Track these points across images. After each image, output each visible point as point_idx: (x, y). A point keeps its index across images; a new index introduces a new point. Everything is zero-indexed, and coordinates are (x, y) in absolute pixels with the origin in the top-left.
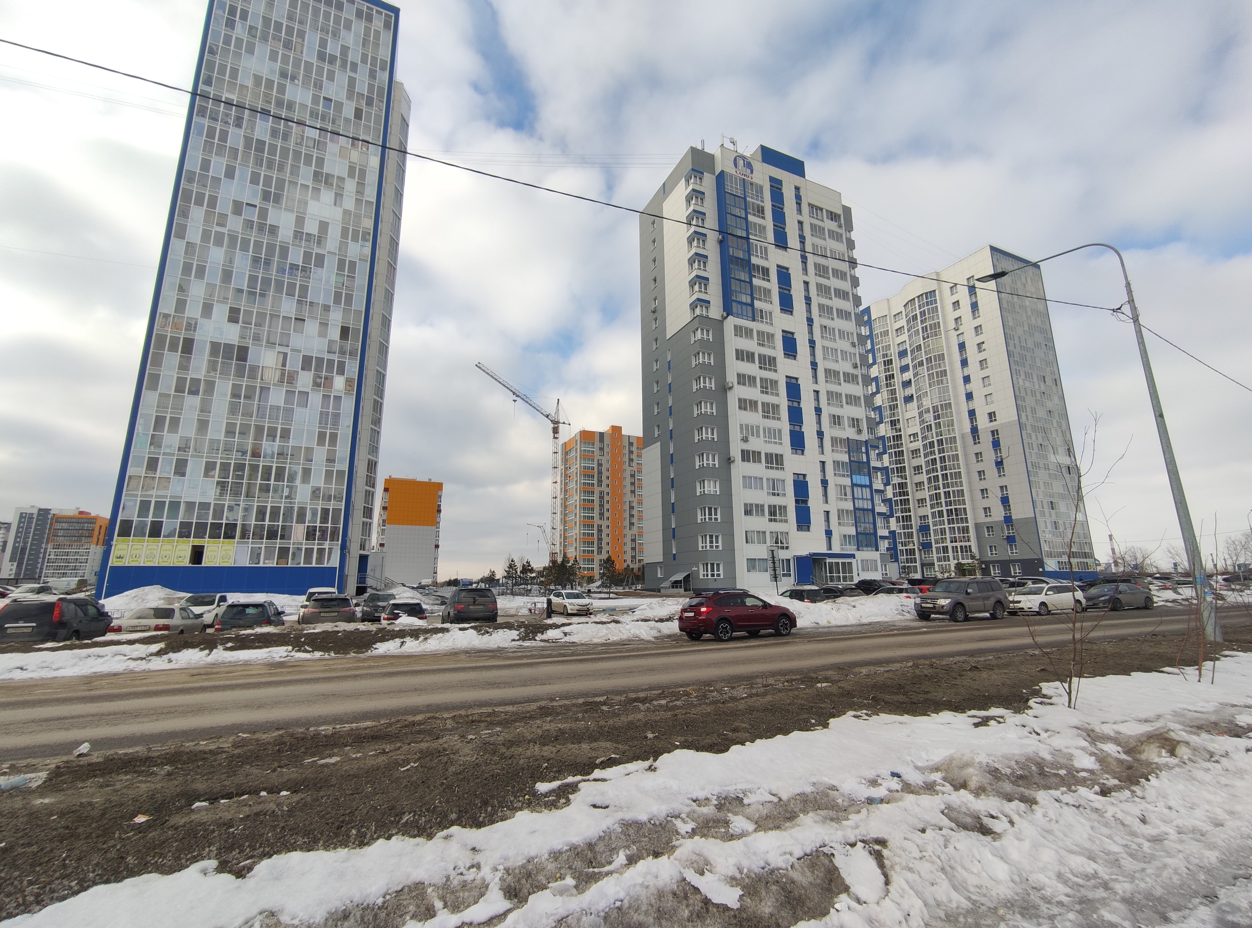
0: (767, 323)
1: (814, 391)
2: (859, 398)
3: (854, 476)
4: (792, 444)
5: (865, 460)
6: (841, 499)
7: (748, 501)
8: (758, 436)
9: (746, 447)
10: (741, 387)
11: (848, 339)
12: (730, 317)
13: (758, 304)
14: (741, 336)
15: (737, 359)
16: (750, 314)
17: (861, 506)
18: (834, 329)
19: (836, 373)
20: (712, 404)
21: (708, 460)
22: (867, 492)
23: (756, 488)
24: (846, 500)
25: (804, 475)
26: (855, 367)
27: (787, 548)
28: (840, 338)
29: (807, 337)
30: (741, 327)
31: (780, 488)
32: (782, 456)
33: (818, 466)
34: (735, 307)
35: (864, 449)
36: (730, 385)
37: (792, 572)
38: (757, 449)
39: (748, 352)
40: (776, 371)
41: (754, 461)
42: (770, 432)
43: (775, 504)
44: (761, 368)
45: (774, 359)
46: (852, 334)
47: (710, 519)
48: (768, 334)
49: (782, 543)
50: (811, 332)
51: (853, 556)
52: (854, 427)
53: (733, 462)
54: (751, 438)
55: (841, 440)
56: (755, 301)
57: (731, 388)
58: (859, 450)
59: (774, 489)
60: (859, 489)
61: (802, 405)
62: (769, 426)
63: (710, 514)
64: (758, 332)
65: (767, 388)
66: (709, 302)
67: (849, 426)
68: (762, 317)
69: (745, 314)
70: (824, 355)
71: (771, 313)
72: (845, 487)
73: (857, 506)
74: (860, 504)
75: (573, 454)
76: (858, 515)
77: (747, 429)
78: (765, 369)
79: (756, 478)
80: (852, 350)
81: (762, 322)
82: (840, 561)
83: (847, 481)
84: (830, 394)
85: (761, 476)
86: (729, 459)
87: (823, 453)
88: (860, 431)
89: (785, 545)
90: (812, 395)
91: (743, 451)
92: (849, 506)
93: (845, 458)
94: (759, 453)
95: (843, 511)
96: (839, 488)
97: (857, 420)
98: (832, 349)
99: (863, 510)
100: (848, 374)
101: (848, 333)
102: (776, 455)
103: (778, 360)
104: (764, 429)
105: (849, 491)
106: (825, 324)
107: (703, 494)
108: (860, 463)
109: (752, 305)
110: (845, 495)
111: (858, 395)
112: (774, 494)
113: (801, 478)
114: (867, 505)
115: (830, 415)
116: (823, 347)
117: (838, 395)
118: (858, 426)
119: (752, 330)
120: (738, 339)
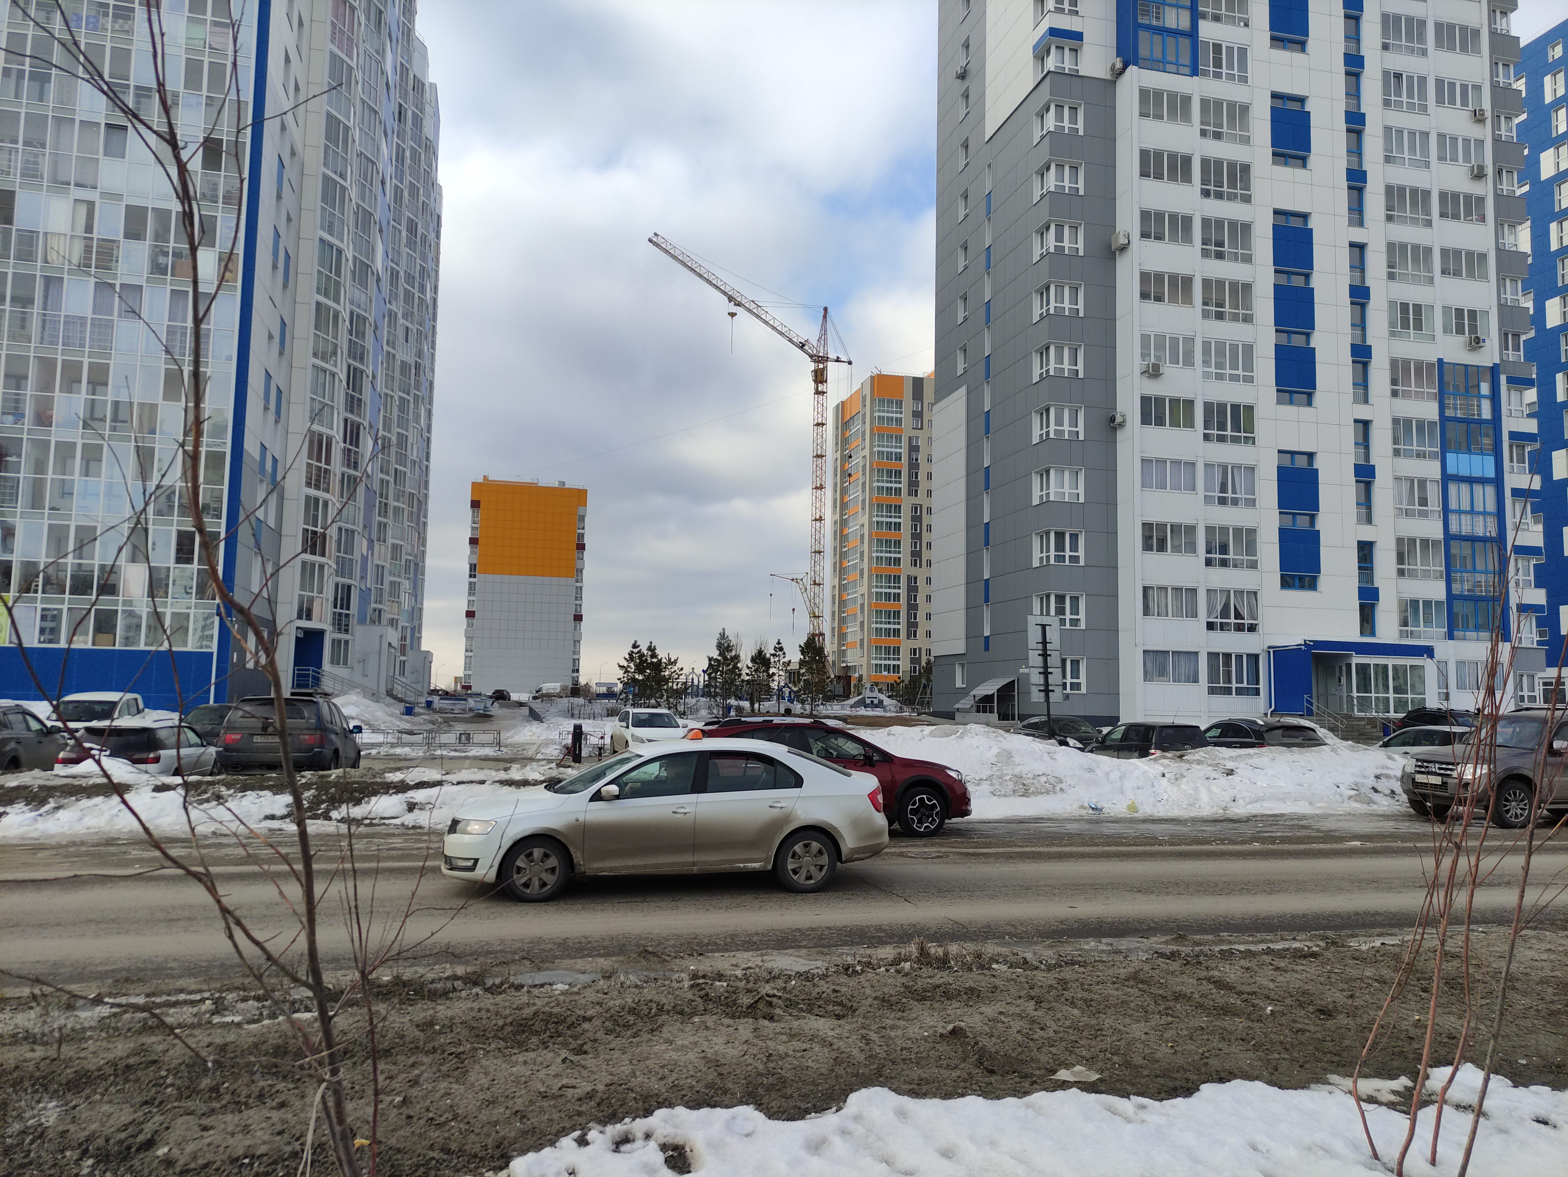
0: (1231, 77)
1: (1352, 245)
2: (1483, 257)
3: (1451, 457)
4: (1281, 380)
5: (1486, 414)
6: (1408, 513)
7: (1154, 517)
8: (1189, 362)
9: (1154, 389)
10: (1152, 245)
11: (1465, 103)
12: (1132, 70)
13: (1208, 30)
14: (1159, 117)
15: (1144, 174)
16: (1186, 59)
17: (1466, 530)
18: (1423, 80)
19: (1420, 197)
20: (1075, 290)
21: (1059, 422)
22: (1486, 497)
23: (1176, 487)
24: (1424, 515)
25: (1311, 456)
26: (1479, 175)
27: (1252, 628)
28: (1440, 101)
29: (1340, 107)
30: (1158, 94)
31: (1241, 485)
32: (1250, 409)
33: (1349, 434)
34: (1146, 44)
35: (1485, 388)
36: (1123, 241)
37: (1262, 686)
38: (1184, 394)
39: (1173, 156)
40: (1247, 199)
41: (1175, 423)
42: (1220, 352)
43: (1225, 523)
44: (1206, 194)
45: (1246, 168)
46: (1477, 88)
47: (1060, 559)
48: (1232, 105)
49: (1238, 616)
50: (1354, 92)
51: (1429, 652)
52: (1460, 331)
53: (1122, 425)
54: (1168, 369)
55: (1419, 365)
56: (1202, 24)
57: (1123, 248)
58: (1470, 390)
59: (1223, 489)
60: (1465, 488)
61: (1316, 282)
62: (1221, 336)
63: (1060, 547)
64: (1204, 102)
65: (1220, 244)
66: (1078, 36)
67: (1446, 330)
68: (1218, 64)
69: (1171, 58)
70: (1388, 149)
71: (1243, 52)
72: (1422, 483)
73: (1454, 528)
74: (1462, 525)
75: (856, 427)
76: (1454, 551)
77: (1160, 346)
78: (1219, 196)
79: (1176, 463)
80: (1474, 131)
81: (1218, 76)
82: (1391, 661)
83: (1431, 469)
84: (1396, 251)
85: (1191, 459)
86: (1113, 419)
87: (1366, 401)
88: (1476, 343)
89: (1247, 622)
90: (1344, 256)
91: (1145, 400)
92: (1433, 529)
93: (1429, 411)
94: (1190, 403)
95: (1412, 541)
96: (1405, 486)
97: (1473, 314)
98: (1412, 133)
99: (1472, 539)
100: (1456, 196)
101: (1464, 88)
102: (1235, 408)
103: (1254, 172)
104: (1206, 345)
105: (1433, 493)
106: (1398, 68)
107: (1045, 503)
108: (1472, 423)
109: (1192, 34)
110: (1423, 501)
111: (1478, 248)
112: (1222, 501)
113: (1301, 462)
114: (1484, 527)
115: (1392, 304)
116: (1388, 129)
117: (1422, 253)
118: (1473, 329)
119: (1187, 100)
120: (1150, 124)
